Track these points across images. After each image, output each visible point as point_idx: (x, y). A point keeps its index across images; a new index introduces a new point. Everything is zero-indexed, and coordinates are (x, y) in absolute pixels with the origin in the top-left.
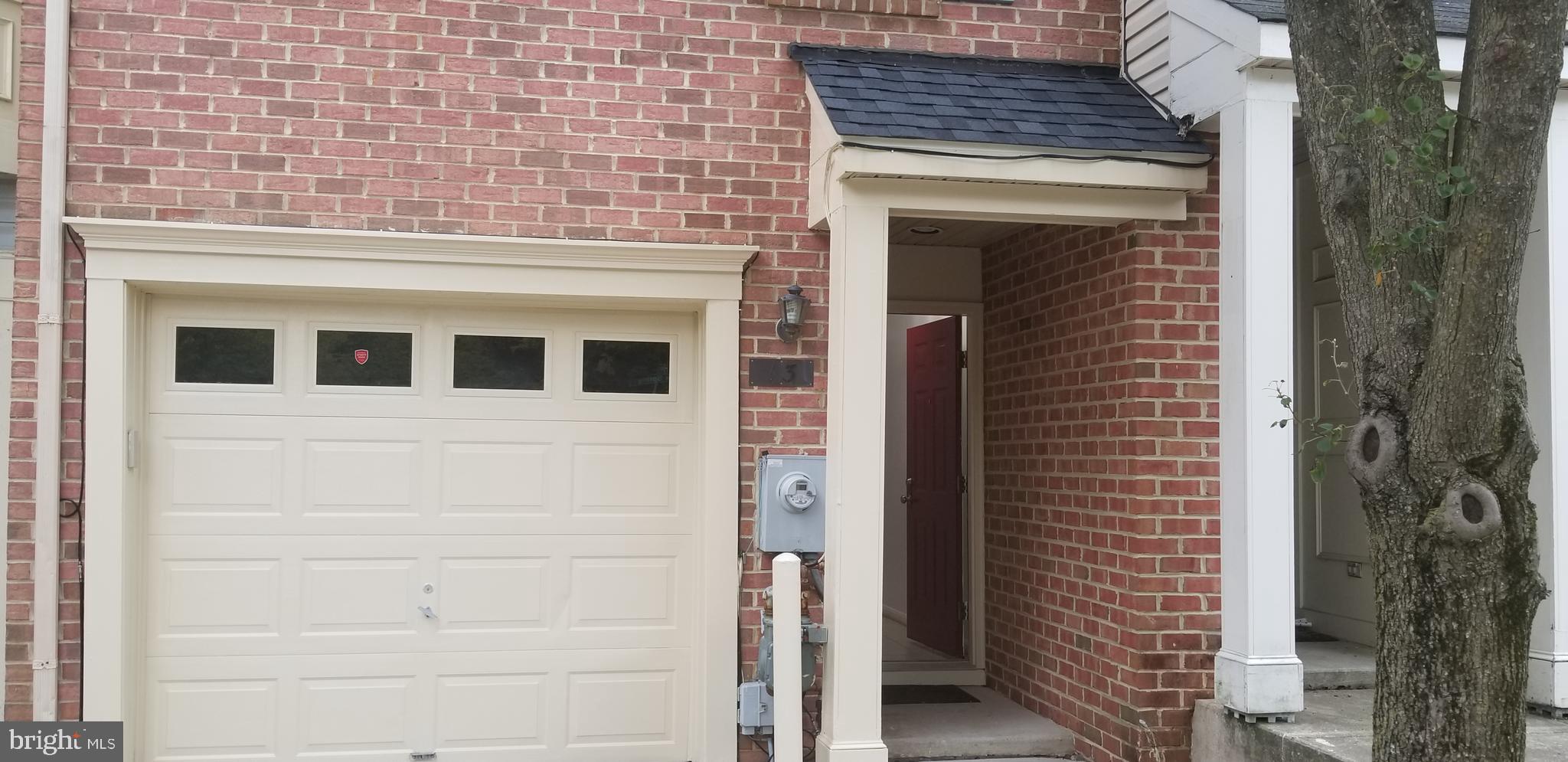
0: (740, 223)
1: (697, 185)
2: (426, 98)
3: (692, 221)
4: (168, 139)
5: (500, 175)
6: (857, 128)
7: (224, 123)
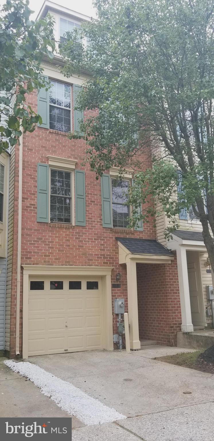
0: (110, 263)
1: (104, 258)
2: (69, 246)
3: (104, 263)
4: (34, 252)
5: (79, 257)
6: (133, 252)
7: (41, 250)
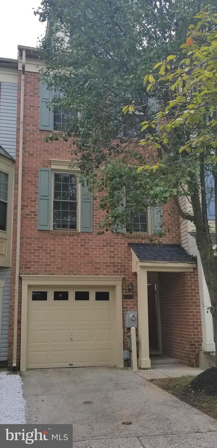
0: (121, 272)
1: (114, 266)
2: (73, 254)
3: (114, 272)
4: (34, 262)
5: (84, 265)
6: (142, 259)
7: (42, 259)
